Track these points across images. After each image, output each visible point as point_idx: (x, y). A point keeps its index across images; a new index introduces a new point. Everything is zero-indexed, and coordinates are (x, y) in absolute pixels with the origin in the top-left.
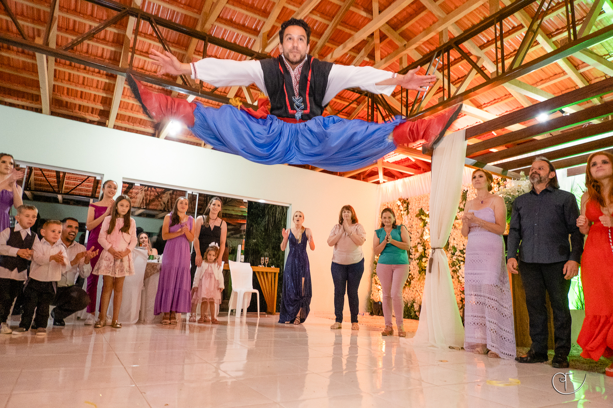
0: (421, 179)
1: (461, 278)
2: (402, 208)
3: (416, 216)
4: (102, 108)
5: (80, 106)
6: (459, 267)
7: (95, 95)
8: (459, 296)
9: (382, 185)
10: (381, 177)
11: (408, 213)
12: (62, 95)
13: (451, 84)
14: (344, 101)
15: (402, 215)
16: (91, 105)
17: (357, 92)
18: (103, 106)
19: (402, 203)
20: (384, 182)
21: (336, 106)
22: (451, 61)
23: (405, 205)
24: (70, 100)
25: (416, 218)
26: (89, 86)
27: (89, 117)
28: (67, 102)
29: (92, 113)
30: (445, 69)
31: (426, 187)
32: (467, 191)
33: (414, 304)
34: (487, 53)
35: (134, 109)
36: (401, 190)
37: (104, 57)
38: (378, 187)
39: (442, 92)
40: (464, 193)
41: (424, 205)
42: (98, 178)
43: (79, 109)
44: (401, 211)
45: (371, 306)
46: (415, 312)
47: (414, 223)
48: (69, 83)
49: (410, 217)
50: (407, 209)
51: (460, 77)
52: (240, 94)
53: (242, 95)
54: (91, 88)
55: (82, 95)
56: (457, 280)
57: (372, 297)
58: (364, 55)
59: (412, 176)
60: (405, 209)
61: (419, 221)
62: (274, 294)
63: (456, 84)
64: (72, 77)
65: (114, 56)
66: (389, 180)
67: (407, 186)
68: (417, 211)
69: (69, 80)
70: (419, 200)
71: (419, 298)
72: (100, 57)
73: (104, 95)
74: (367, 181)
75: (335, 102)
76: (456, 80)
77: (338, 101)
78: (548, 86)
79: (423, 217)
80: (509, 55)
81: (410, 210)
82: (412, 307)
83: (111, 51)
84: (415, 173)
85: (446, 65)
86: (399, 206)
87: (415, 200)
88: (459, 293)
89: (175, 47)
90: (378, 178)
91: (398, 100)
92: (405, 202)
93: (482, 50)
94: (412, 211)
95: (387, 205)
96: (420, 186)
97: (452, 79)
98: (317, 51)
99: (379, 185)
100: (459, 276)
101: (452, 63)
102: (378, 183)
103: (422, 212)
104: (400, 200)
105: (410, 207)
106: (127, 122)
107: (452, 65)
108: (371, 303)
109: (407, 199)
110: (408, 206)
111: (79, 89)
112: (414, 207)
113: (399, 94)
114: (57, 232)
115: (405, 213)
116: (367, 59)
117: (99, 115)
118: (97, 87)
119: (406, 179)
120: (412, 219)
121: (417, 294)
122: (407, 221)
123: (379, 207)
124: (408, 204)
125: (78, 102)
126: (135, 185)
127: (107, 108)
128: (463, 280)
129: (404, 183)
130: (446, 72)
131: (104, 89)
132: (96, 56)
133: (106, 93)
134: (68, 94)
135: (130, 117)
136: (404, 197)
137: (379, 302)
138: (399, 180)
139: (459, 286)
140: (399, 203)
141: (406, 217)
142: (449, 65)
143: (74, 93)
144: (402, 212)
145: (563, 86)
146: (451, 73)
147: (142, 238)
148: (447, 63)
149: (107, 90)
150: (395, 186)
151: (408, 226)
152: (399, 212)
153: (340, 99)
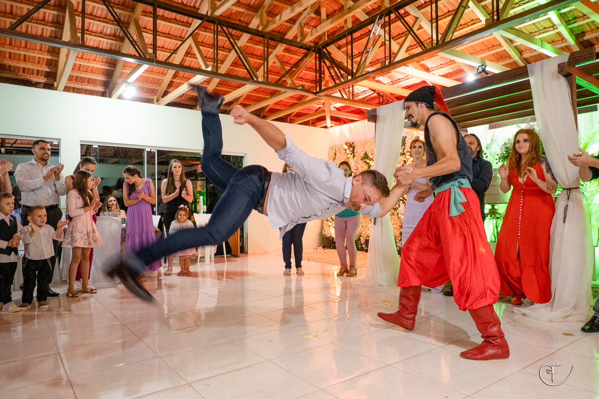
0: (365, 124)
1: (400, 215)
2: (348, 151)
3: (361, 159)
4: (48, 70)
5: (24, 69)
6: (399, 205)
7: (39, 58)
8: (399, 230)
9: (330, 130)
10: (328, 122)
11: (354, 156)
12: (4, 59)
13: (392, 39)
14: (292, 54)
15: (348, 158)
16: (36, 67)
17: (304, 49)
18: (49, 68)
19: (349, 147)
20: (331, 126)
21: (284, 60)
22: (391, 19)
23: (351, 149)
24: (14, 64)
25: (362, 161)
26: (32, 49)
27: (35, 79)
28: (10, 66)
29: (37, 74)
30: (387, 26)
31: (370, 132)
32: (406, 137)
33: (361, 238)
34: (424, 14)
35: (81, 69)
36: (347, 134)
37: (46, 20)
38: (326, 132)
39: (384, 47)
40: (403, 139)
41: (368, 149)
42: (55, 143)
43: (24, 72)
44: (348, 154)
45: (323, 240)
46: (362, 245)
47: (359, 166)
48: (11, 47)
49: (355, 160)
50: (353, 153)
51: (400, 33)
52: (190, 51)
53: (192, 52)
54: (35, 52)
55: (25, 58)
56: (397, 216)
57: (324, 233)
58: (311, 12)
59: (357, 122)
60: (351, 152)
61: (364, 163)
62: (237, 240)
63: (396, 39)
64: (13, 41)
65: (57, 18)
66: (336, 125)
67: (353, 131)
68: (362, 154)
69: (10, 44)
70: (364, 144)
71: (364, 232)
72: (42, 20)
73: (50, 58)
74: (315, 126)
75: (284, 55)
76: (396, 36)
77: (287, 54)
78: (477, 44)
79: (368, 161)
80: (443, 15)
81: (355, 154)
82: (358, 240)
83: (54, 15)
84: (360, 119)
85: (387, 22)
86: (346, 150)
87: (360, 145)
88: (398, 228)
89: (121, 9)
90: (326, 123)
91: (343, 52)
92: (351, 146)
93: (419, 10)
94: (358, 154)
95: (334, 148)
96: (365, 131)
97: (393, 35)
98: (264, 10)
99: (326, 129)
100: (398, 213)
101: (393, 21)
102: (326, 127)
103: (366, 156)
104: (346, 144)
105: (355, 150)
106: (75, 81)
107: (393, 23)
108: (323, 238)
109: (353, 143)
110: (354, 150)
111: (23, 53)
112: (359, 151)
113: (345, 47)
114: (43, 216)
115: (352, 156)
116: (313, 15)
117: (45, 77)
118: (41, 50)
119: (352, 124)
120: (357, 162)
121: (363, 229)
122: (353, 164)
123: (327, 150)
124: (354, 148)
125: (22, 65)
126: (94, 146)
127: (53, 70)
128: (402, 217)
129: (350, 128)
130: (387, 28)
131: (48, 52)
132: (38, 20)
133: (51, 56)
134: (10, 57)
135: (77, 77)
136: (350, 141)
137: (330, 237)
138: (345, 125)
139: (398, 222)
140: (346, 147)
141: (352, 160)
142: (389, 23)
143: (17, 57)
144: (349, 156)
145: (489, 43)
146: (391, 29)
147: (111, 201)
148: (388, 20)
149: (52, 52)
150: (341, 130)
151: (355, 168)
152: (346, 155)
153: (288, 53)
